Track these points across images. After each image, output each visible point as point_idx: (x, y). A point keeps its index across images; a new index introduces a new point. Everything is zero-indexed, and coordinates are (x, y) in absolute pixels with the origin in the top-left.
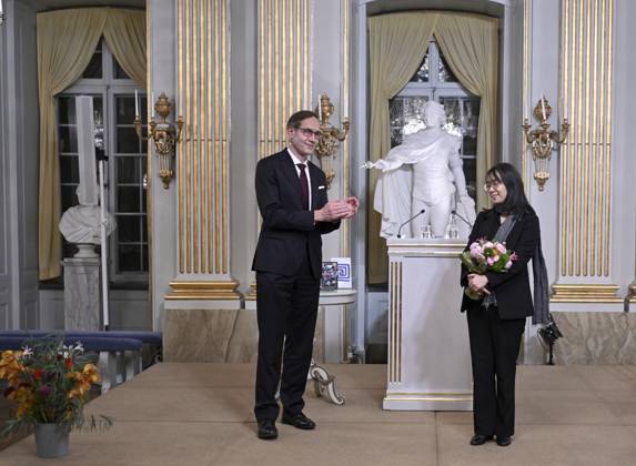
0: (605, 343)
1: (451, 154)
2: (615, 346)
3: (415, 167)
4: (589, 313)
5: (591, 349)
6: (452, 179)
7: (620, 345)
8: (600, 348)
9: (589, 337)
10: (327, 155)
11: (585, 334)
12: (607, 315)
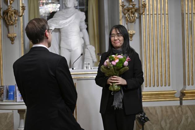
0: (170, 123)
1: (81, 22)
2: (176, 124)
3: (61, 30)
4: (161, 107)
5: (163, 126)
6: (82, 36)
7: (179, 123)
8: (168, 125)
9: (162, 120)
10: (12, 25)
11: (160, 119)
12: (171, 107)
